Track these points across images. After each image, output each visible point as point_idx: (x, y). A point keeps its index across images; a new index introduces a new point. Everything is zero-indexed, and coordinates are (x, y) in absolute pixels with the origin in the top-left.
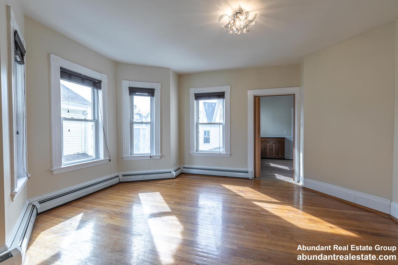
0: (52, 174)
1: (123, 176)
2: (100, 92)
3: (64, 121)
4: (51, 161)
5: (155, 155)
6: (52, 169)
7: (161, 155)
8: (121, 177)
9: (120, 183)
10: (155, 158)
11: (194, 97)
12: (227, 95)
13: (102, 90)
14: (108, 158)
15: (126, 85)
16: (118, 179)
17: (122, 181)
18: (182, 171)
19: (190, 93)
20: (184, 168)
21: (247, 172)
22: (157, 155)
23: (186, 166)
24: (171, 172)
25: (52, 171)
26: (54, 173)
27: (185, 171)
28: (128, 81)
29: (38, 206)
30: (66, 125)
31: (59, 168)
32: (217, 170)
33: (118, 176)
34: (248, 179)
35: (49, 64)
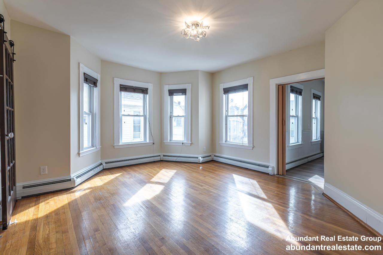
0: (114, 148)
1: (164, 156)
2: (148, 96)
3: (123, 117)
4: (113, 140)
5: (186, 142)
6: (114, 145)
7: (191, 143)
8: (162, 156)
9: (161, 161)
10: (186, 144)
11: (223, 92)
12: (250, 87)
13: (148, 94)
14: (152, 142)
15: (167, 88)
16: (159, 157)
17: (163, 160)
18: (213, 158)
19: (220, 88)
20: (215, 156)
21: (268, 167)
22: (188, 142)
23: (217, 155)
24: (198, 158)
25: (114, 146)
26: (115, 147)
27: (216, 159)
28: (168, 85)
29: (104, 164)
30: (124, 119)
31: (118, 145)
32: (241, 161)
33: (160, 156)
34: (268, 174)
35: (114, 84)
